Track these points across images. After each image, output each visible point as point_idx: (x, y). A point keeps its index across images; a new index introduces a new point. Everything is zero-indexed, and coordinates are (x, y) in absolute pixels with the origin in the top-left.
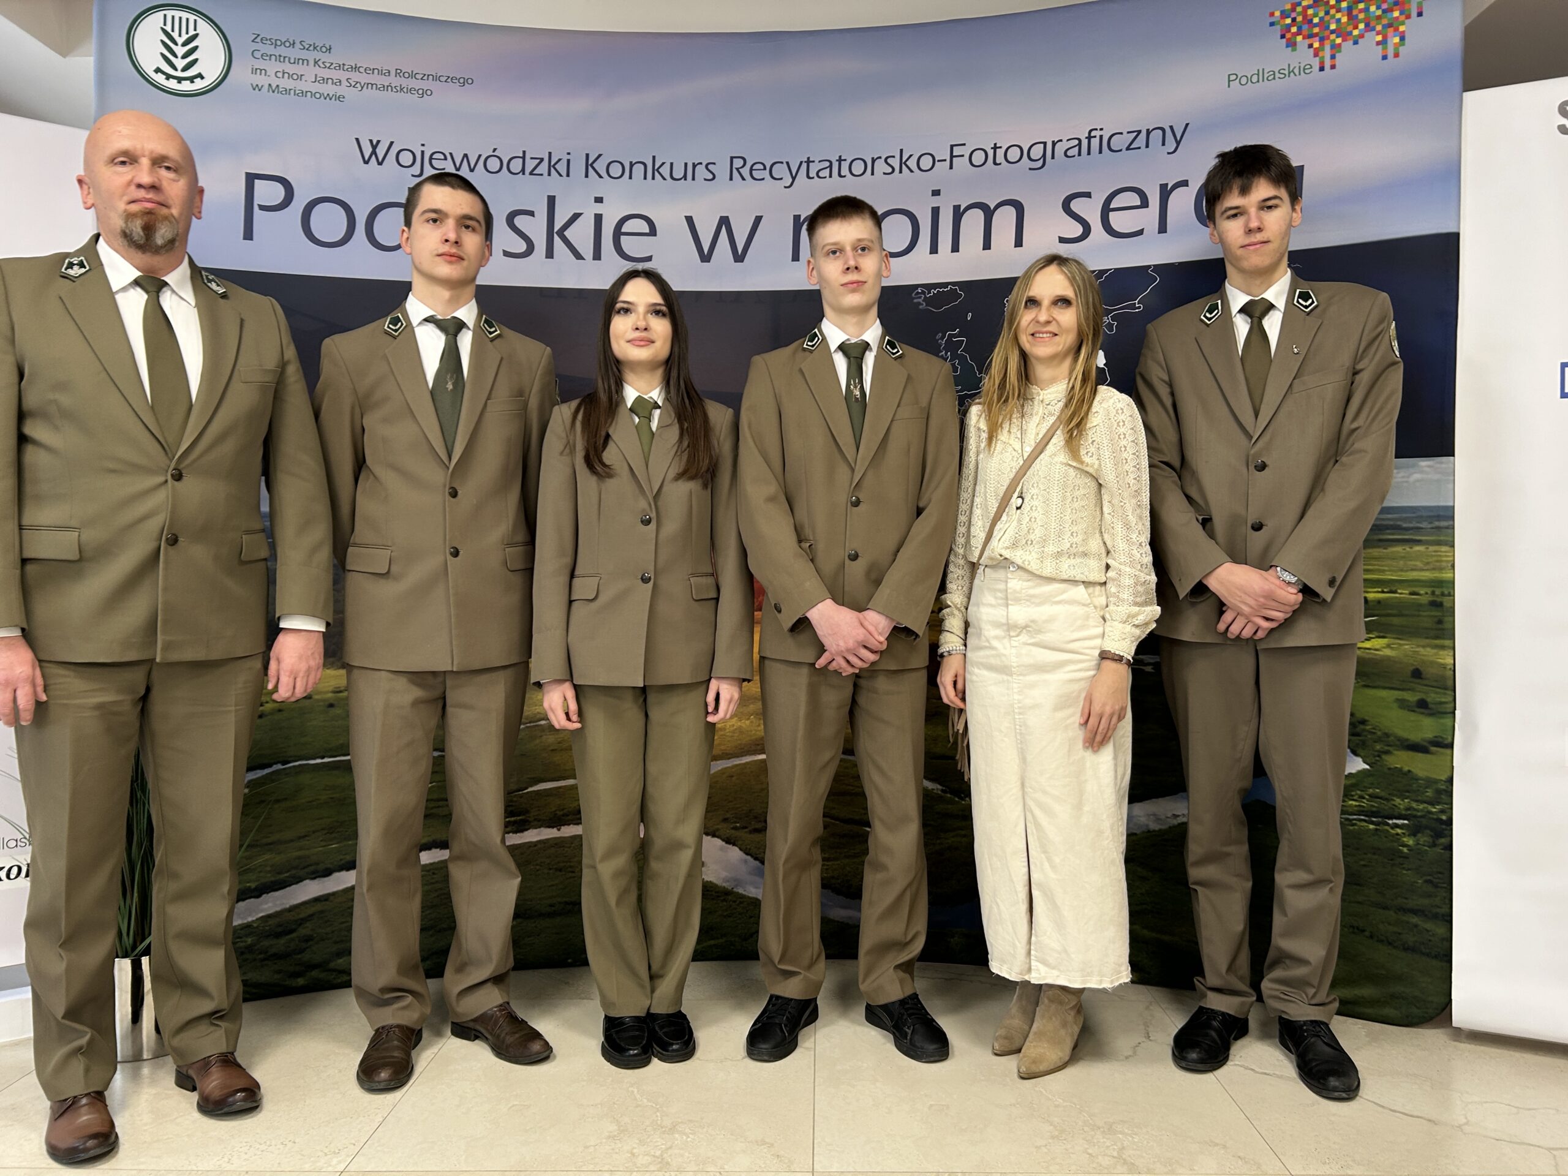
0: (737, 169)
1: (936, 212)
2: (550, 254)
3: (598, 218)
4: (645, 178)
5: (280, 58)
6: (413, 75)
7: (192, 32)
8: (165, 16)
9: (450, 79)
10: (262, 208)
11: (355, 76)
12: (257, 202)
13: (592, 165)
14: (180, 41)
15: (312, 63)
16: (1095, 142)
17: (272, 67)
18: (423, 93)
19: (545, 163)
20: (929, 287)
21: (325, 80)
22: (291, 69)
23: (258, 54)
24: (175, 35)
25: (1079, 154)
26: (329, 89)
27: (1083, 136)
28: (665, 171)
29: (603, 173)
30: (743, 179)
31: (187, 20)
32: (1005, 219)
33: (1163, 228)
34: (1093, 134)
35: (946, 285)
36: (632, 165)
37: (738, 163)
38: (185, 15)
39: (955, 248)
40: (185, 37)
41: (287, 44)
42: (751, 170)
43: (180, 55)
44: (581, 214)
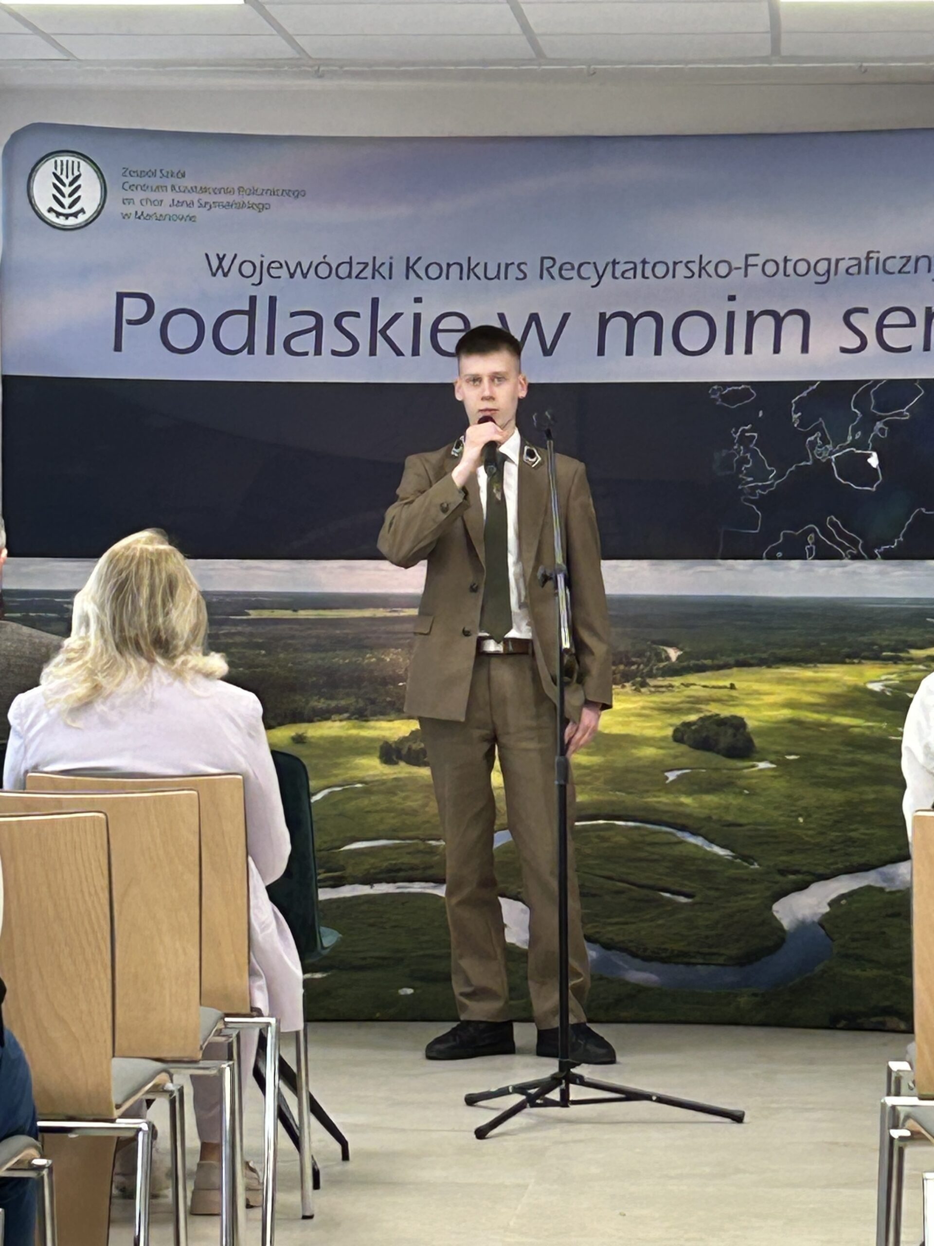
0: (548, 269)
1: (731, 316)
2: (373, 352)
3: (417, 317)
4: (461, 278)
5: (144, 188)
6: (254, 192)
7: (76, 173)
8: (56, 162)
9: (286, 193)
10: (130, 322)
11: (205, 197)
12: (126, 316)
13: (412, 268)
14: (67, 182)
15: (169, 189)
16: (872, 263)
17: (137, 196)
18: (262, 207)
19: (370, 269)
20: (725, 385)
21: (180, 204)
22: (153, 196)
23: (127, 186)
24: (63, 177)
25: (859, 272)
26: (184, 211)
27: (863, 256)
28: (479, 271)
29: (422, 273)
30: (552, 277)
31: (73, 162)
32: (792, 327)
33: (927, 348)
34: (871, 255)
35: (738, 384)
36: (449, 265)
37: (548, 263)
38: (71, 159)
39: (748, 350)
40: (71, 178)
41: (150, 174)
42: (561, 269)
43: (67, 194)
44: (402, 314)
